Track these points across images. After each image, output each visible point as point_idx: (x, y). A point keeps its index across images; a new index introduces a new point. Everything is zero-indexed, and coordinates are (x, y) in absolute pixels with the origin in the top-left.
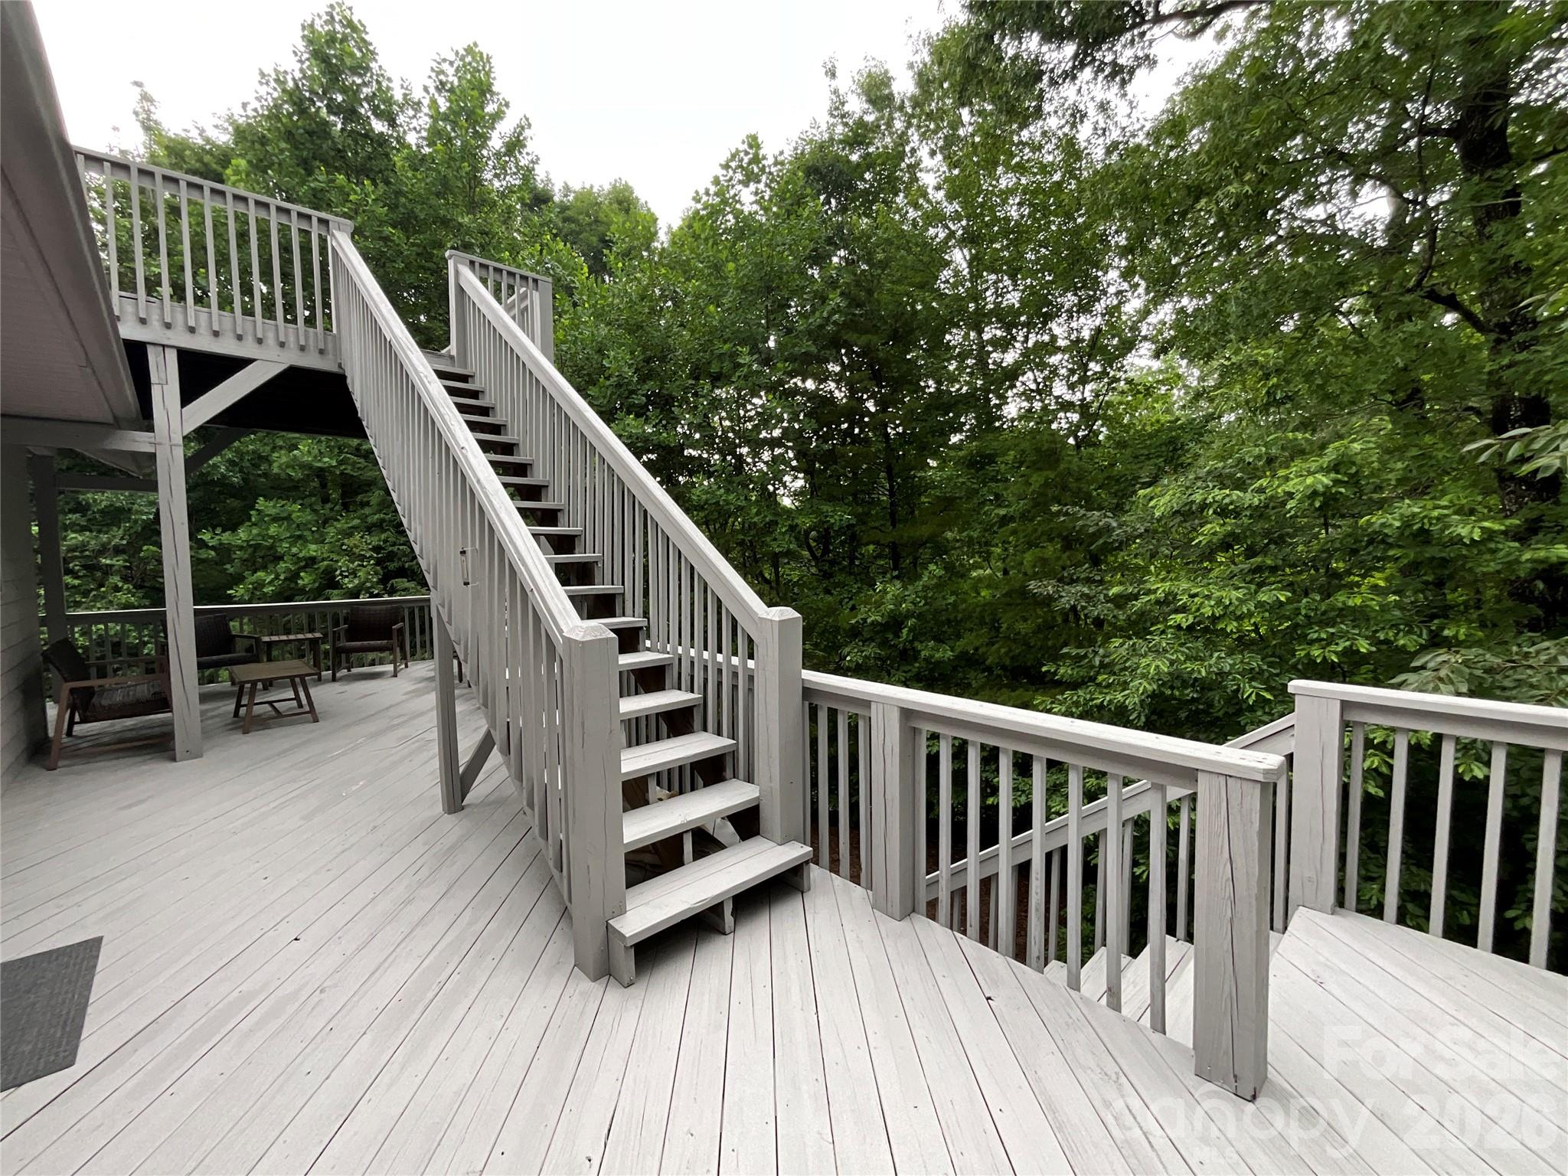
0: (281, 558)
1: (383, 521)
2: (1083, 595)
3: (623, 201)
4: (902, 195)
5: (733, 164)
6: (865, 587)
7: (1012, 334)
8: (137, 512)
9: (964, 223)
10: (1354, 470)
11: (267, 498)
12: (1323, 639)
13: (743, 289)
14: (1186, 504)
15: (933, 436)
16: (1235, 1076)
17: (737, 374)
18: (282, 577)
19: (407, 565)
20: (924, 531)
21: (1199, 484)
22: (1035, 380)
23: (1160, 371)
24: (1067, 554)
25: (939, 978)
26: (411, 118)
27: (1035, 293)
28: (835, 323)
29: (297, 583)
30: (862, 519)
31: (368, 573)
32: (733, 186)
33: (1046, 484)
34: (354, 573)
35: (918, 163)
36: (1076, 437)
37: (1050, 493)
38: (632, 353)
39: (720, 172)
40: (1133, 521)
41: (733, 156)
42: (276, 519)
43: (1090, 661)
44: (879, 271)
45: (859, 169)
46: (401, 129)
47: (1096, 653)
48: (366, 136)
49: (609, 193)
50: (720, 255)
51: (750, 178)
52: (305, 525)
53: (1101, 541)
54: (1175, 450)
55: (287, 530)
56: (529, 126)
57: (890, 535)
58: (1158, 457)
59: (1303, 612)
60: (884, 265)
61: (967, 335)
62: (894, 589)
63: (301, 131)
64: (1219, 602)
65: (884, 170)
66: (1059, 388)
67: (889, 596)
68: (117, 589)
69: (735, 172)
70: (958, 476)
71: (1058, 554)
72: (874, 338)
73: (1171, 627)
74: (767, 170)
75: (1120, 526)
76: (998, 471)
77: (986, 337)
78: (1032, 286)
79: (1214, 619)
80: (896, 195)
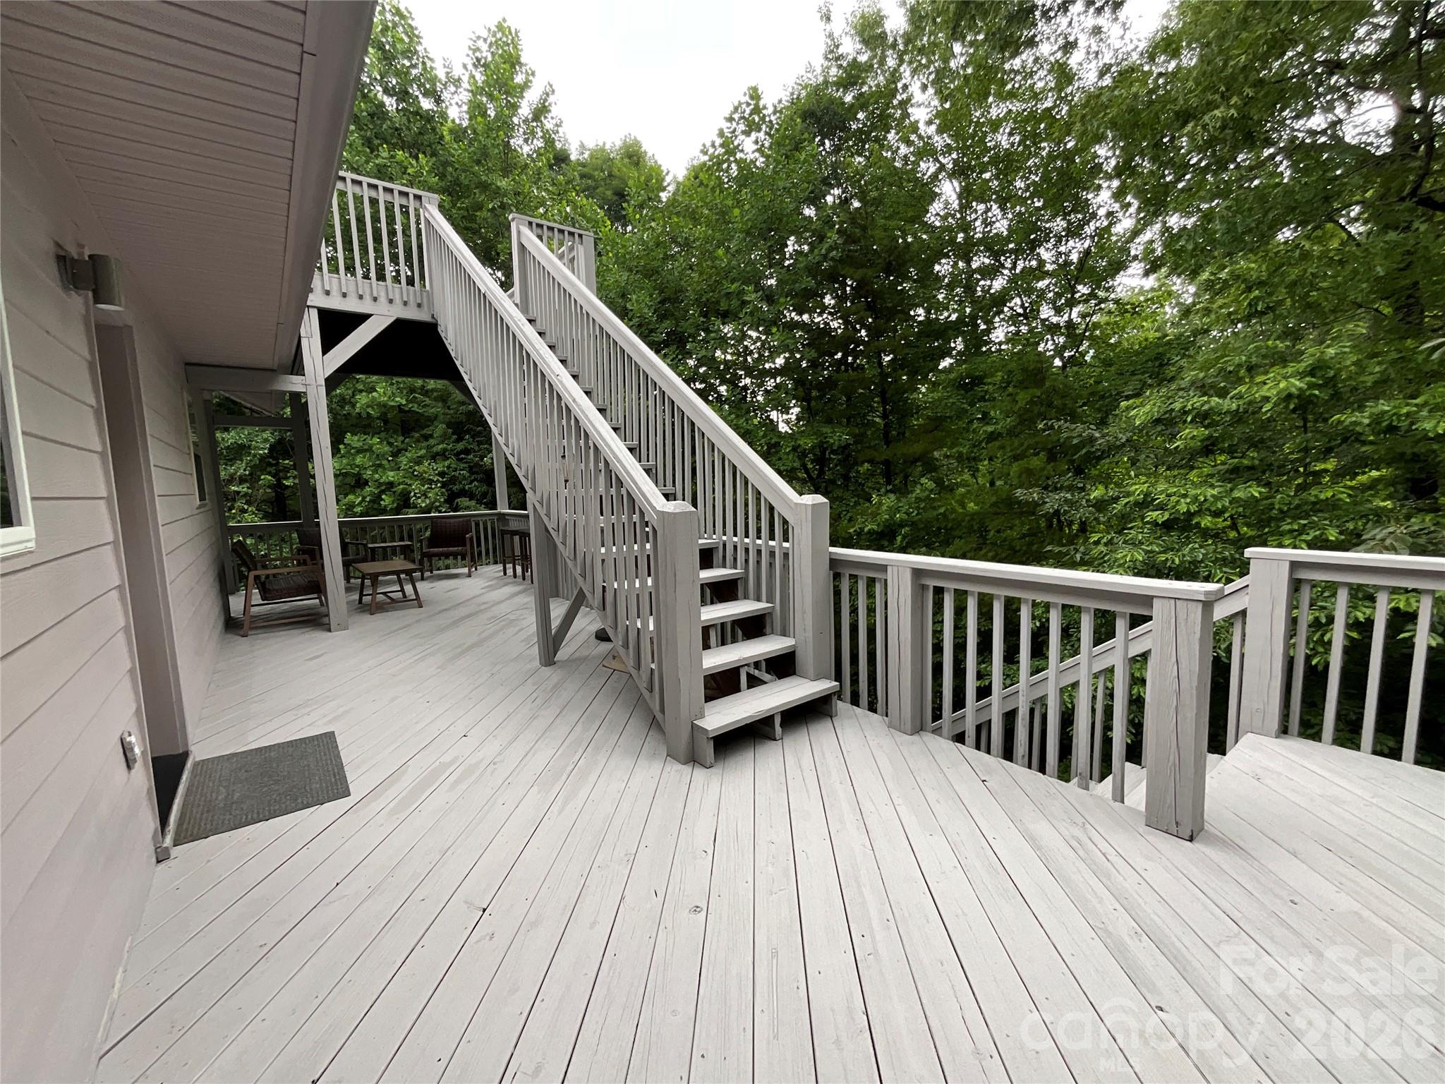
0: (366, 483)
1: (445, 450)
2: (1066, 500)
3: (633, 155)
4: (893, 131)
5: (736, 116)
6: (861, 501)
7: (1000, 262)
8: (256, 448)
9: (954, 156)
10: (1332, 373)
11: (354, 434)
12: (1296, 531)
13: (748, 233)
14: (1165, 413)
15: (924, 361)
16: (1177, 823)
17: (744, 311)
18: (368, 499)
19: (467, 487)
20: (917, 448)
21: (1181, 393)
22: (1022, 306)
23: (1153, 290)
24: (1052, 464)
25: (945, 770)
26: (453, 94)
27: (1024, 220)
28: (832, 259)
29: (380, 505)
30: (859, 439)
31: (436, 494)
32: (736, 137)
33: (1031, 402)
34: (425, 495)
35: (909, 99)
36: (1062, 358)
37: (1036, 409)
38: (651, 296)
39: (725, 125)
40: (1116, 432)
41: (736, 109)
42: (360, 451)
43: (1072, 557)
44: (873, 209)
45: (852, 110)
46: (444, 105)
47: (1077, 550)
48: (417, 113)
49: (621, 148)
50: (726, 202)
51: (752, 127)
52: (383, 455)
53: (1084, 451)
54: (1161, 365)
55: (370, 459)
56: (553, 91)
57: (884, 453)
58: (1143, 373)
59: (1277, 507)
60: (878, 202)
61: (956, 264)
62: (889, 501)
63: (365, 114)
64: (1196, 498)
65: (877, 109)
66: (1046, 312)
67: (884, 508)
68: (245, 511)
69: (738, 124)
70: (949, 397)
71: (1043, 465)
72: (870, 272)
73: (1148, 523)
74: (767, 119)
75: (1103, 436)
76: (986, 392)
77: (974, 265)
78: (1020, 213)
79: (1190, 515)
80: (888, 132)
